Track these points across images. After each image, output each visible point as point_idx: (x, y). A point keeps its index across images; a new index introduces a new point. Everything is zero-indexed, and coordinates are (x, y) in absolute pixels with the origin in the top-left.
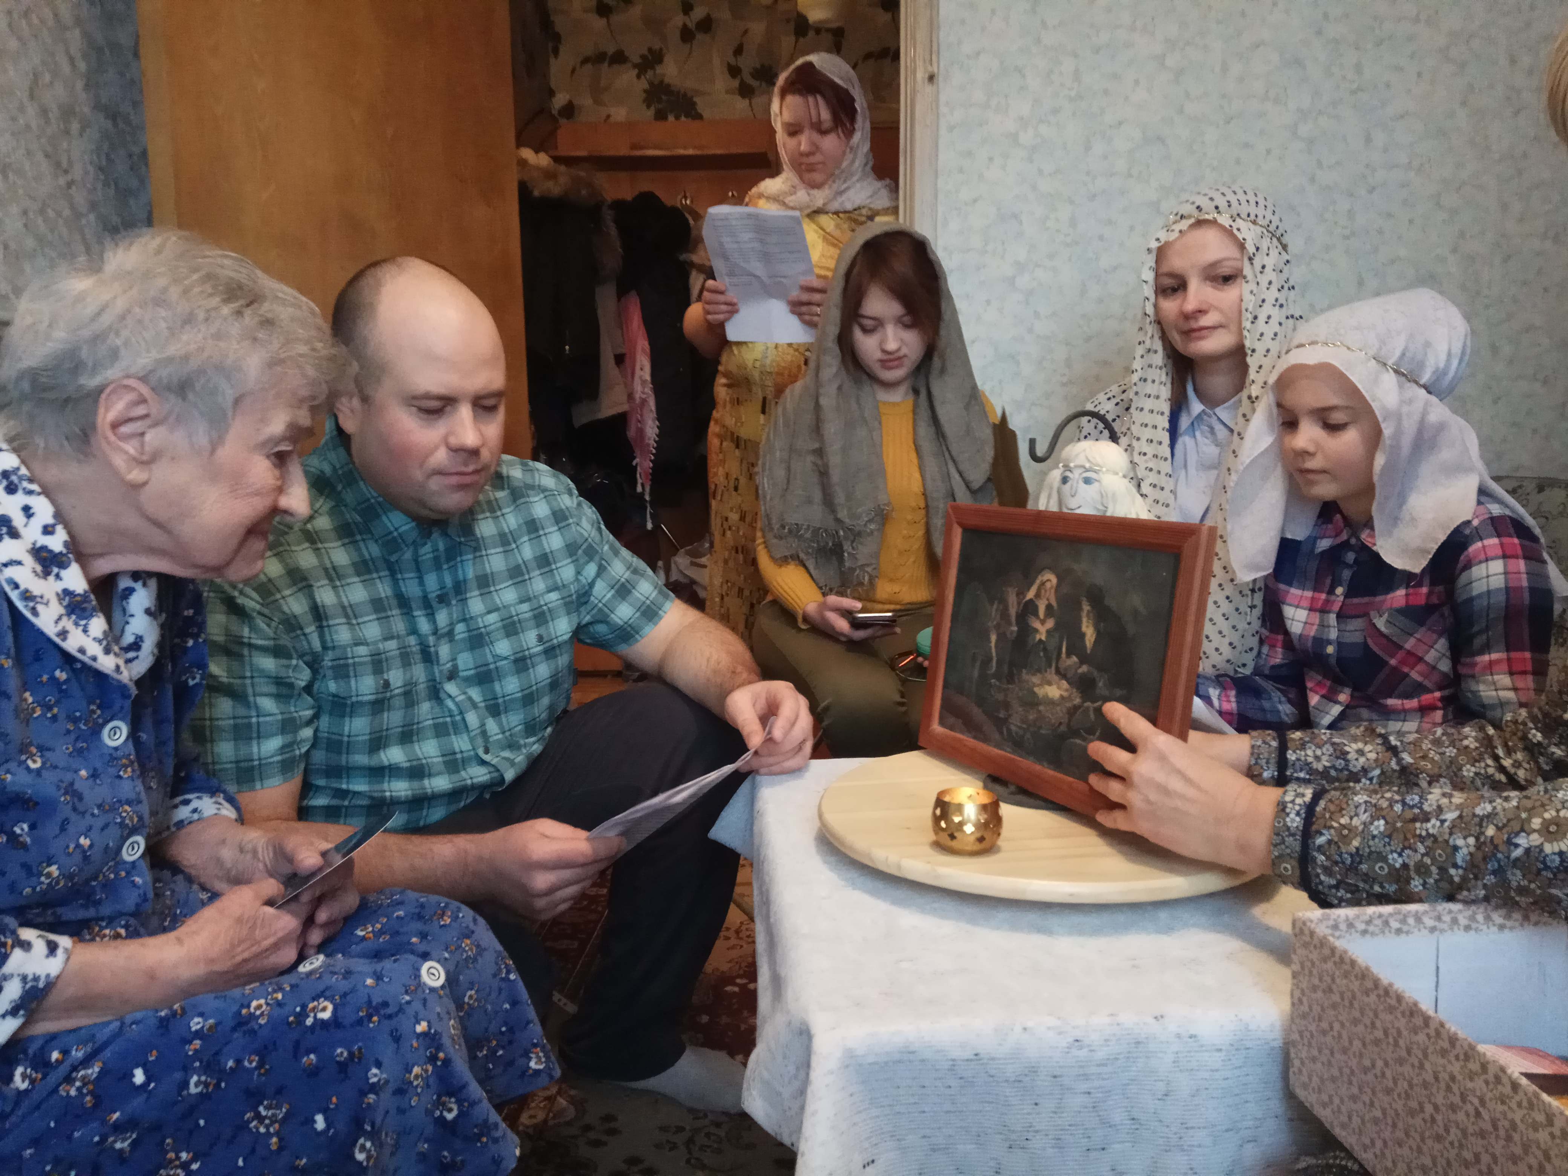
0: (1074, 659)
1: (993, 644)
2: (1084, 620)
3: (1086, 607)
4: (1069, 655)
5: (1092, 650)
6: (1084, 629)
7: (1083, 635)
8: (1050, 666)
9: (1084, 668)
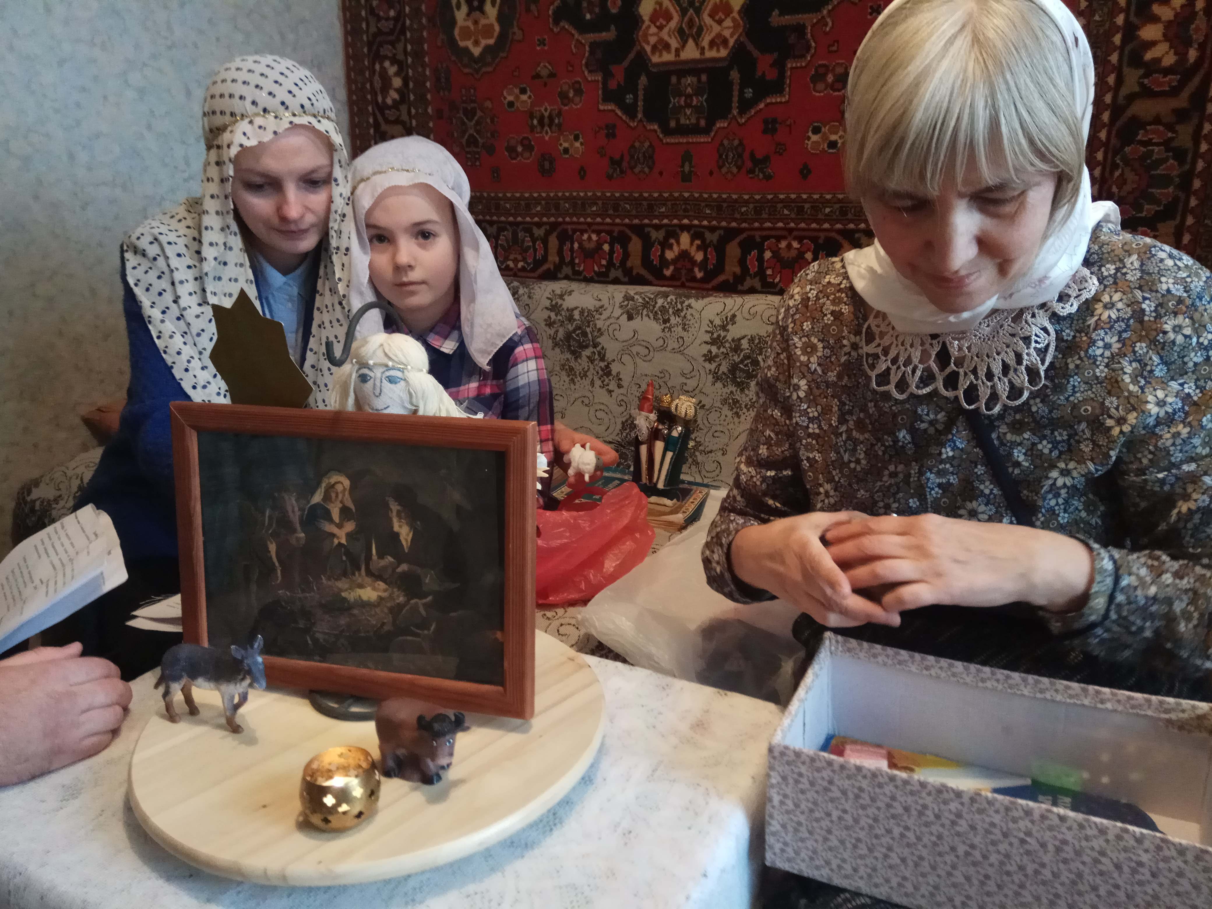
0: (390, 559)
1: (273, 554)
2: (395, 520)
3: (395, 507)
4: (381, 556)
5: (410, 548)
6: (396, 528)
7: (397, 535)
8: (359, 569)
9: (404, 567)
